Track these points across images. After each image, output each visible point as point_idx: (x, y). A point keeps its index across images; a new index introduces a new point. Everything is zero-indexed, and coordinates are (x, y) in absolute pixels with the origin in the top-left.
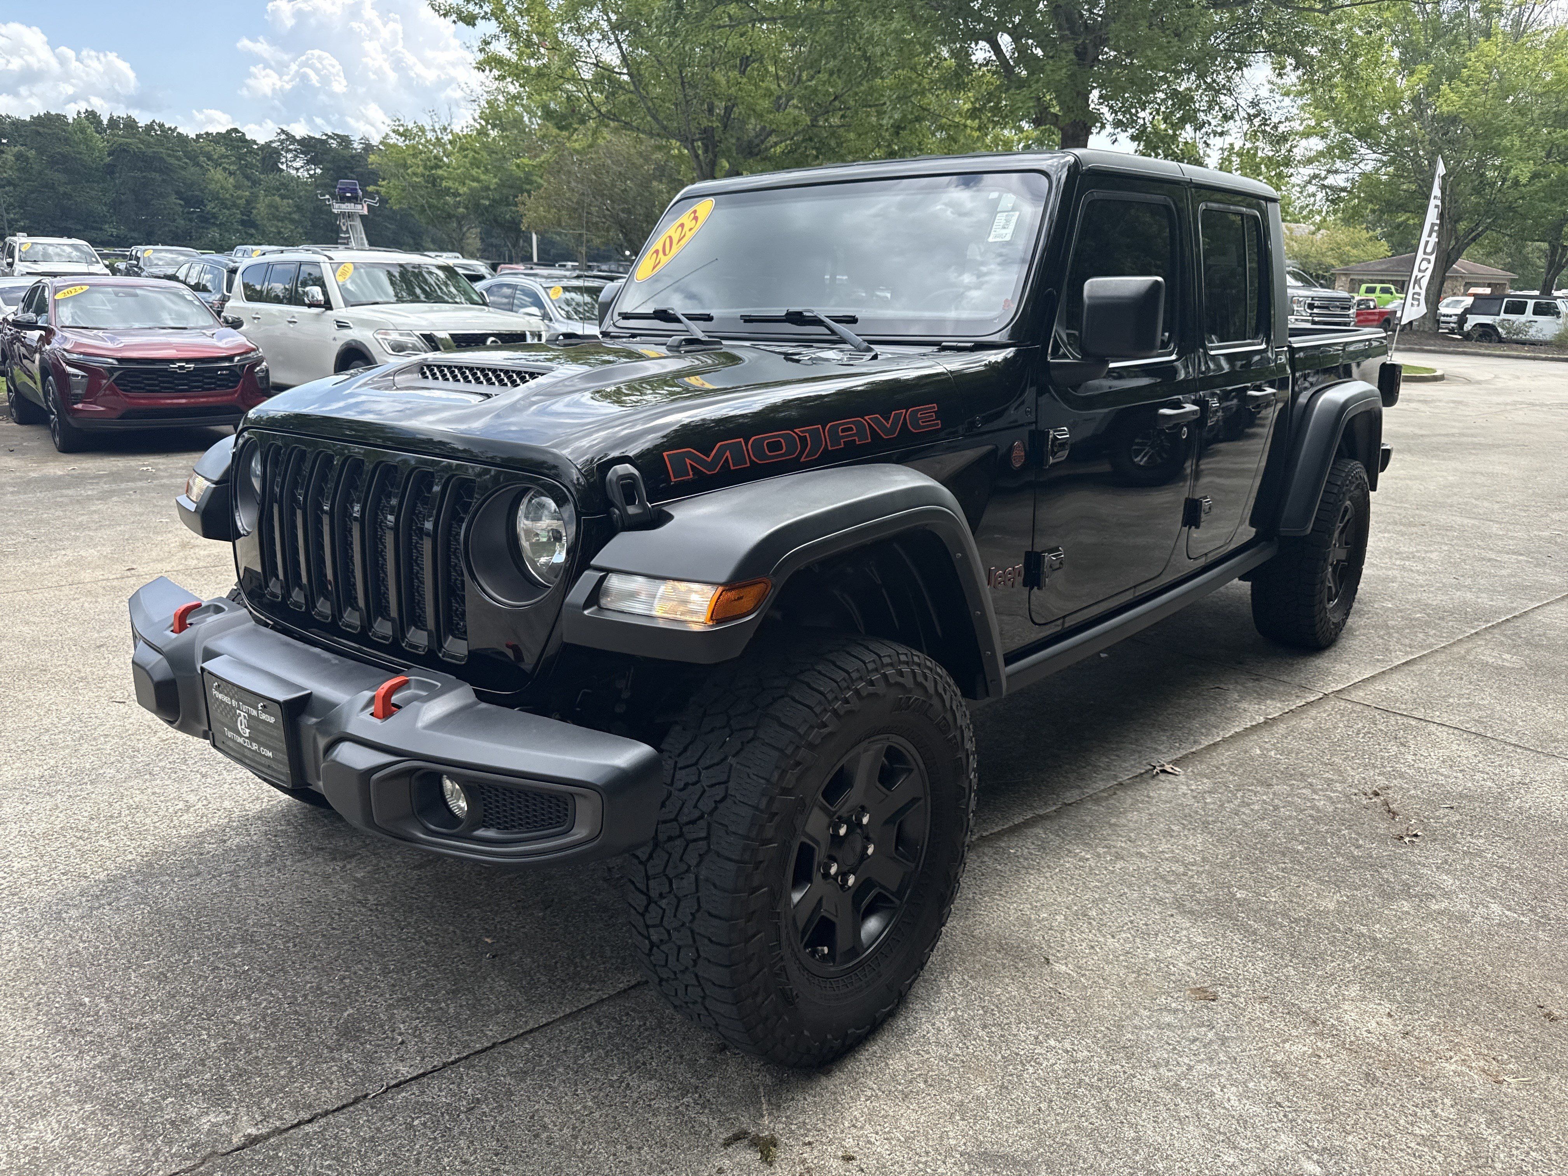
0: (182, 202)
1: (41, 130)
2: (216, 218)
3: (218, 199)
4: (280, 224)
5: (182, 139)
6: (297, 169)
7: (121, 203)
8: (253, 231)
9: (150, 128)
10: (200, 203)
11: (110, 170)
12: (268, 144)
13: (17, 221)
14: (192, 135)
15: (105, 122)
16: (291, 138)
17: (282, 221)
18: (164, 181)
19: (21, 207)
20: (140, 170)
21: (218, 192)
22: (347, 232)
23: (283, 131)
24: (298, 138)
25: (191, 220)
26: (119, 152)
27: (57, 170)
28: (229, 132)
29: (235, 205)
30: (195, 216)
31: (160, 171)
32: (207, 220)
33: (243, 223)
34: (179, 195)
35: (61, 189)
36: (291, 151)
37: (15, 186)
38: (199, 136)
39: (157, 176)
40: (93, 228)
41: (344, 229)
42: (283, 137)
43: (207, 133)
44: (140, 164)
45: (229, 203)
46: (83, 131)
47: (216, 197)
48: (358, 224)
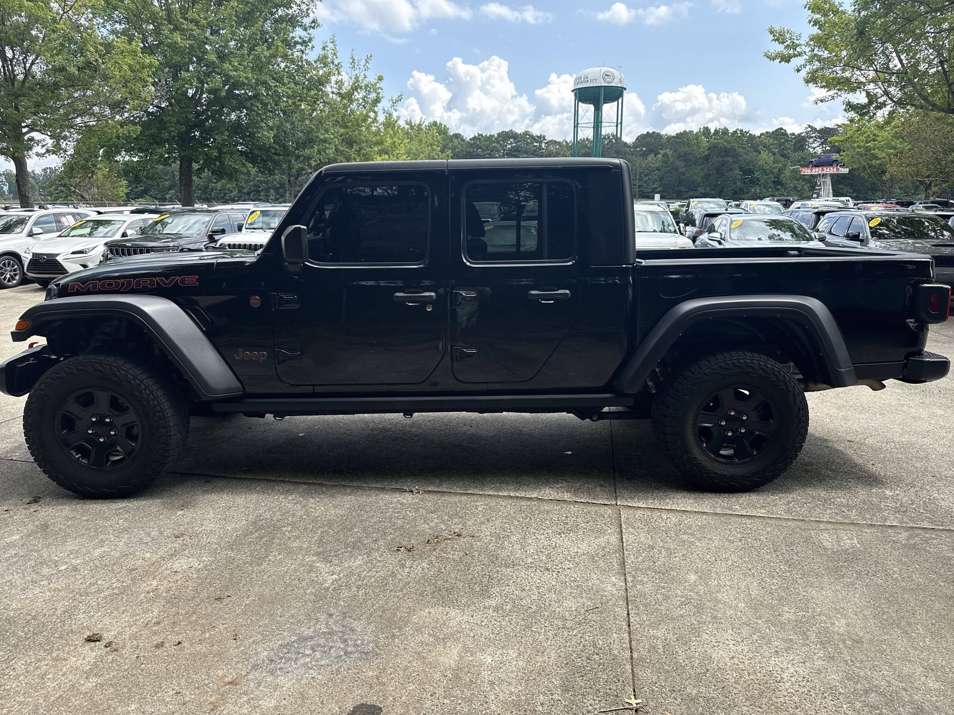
0: (741, 173)
1: (676, 140)
2: (759, 181)
3: (762, 169)
4: (797, 182)
5: (752, 137)
6: (814, 148)
7: (709, 176)
8: (779, 187)
9: (735, 132)
10: (752, 172)
11: (707, 158)
12: (799, 135)
13: (657, 188)
14: (758, 134)
15: (712, 132)
16: (814, 130)
17: (798, 180)
18: (734, 162)
19: (660, 181)
20: (722, 156)
21: (763, 166)
22: (820, 185)
23: (809, 126)
24: (818, 129)
25: (744, 183)
26: (713, 148)
27: (681, 161)
28: (776, 131)
29: (771, 172)
30: (747, 180)
31: (733, 156)
32: (754, 182)
33: (774, 182)
34: (741, 169)
35: (681, 170)
36: (812, 137)
37: (660, 170)
38: (762, 134)
39: (730, 159)
40: (692, 190)
41: (819, 183)
42: (809, 129)
43: (767, 132)
44: (723, 153)
45: (768, 172)
46: (697, 139)
47: (761, 169)
48: (828, 180)
